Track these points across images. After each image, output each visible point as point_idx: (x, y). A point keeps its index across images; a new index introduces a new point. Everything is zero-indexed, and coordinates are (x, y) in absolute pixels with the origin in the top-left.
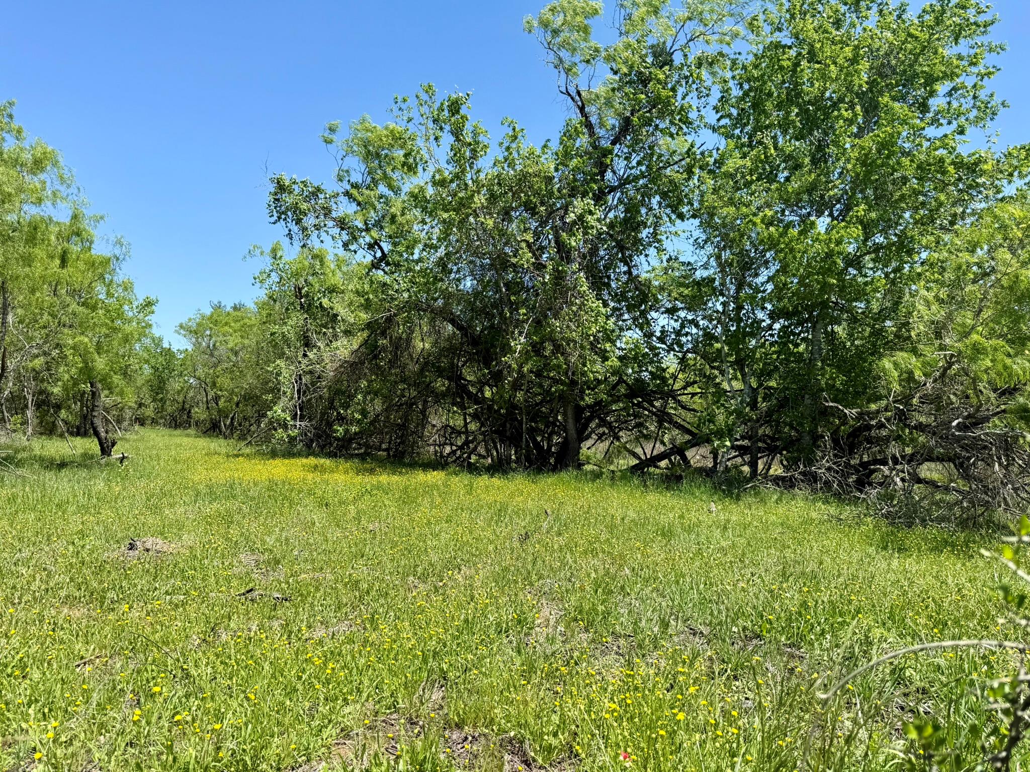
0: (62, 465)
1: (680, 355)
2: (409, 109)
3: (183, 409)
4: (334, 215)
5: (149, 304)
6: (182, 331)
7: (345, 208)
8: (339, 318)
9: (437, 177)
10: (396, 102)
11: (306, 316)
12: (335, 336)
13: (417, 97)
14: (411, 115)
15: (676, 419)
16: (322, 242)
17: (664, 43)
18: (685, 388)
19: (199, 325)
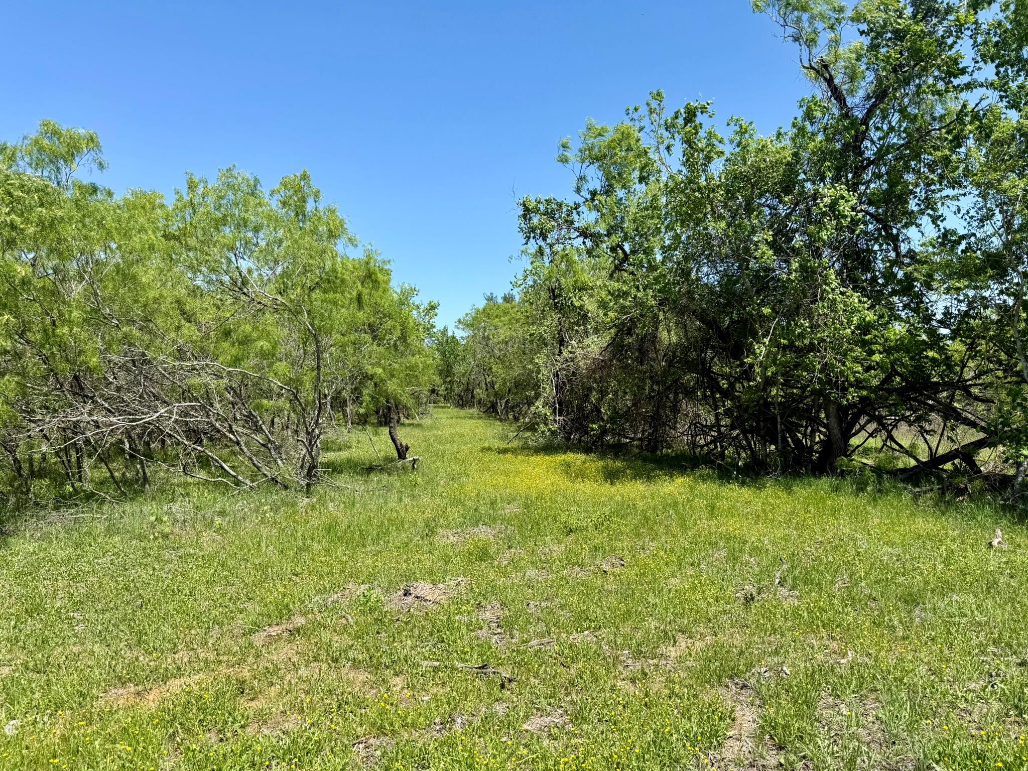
0: (370, 469)
1: (968, 341)
2: (640, 118)
3: (468, 389)
4: (576, 225)
5: (433, 308)
6: (461, 326)
7: (587, 218)
8: (589, 315)
9: (671, 184)
10: (628, 114)
11: (559, 316)
12: (586, 333)
13: (648, 104)
14: (642, 125)
15: (964, 414)
18: (977, 377)
19: (475, 319)
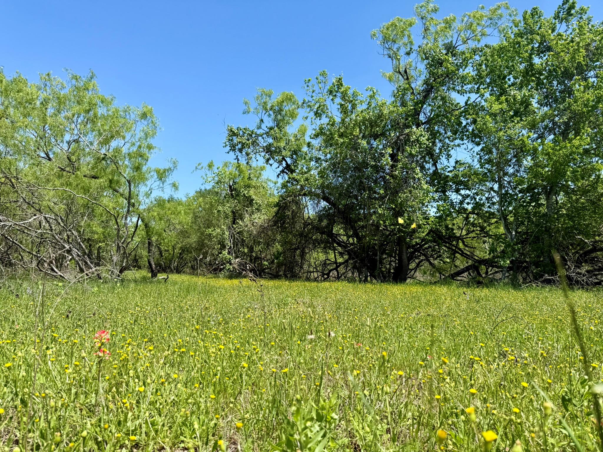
1: (465, 216)
2: (313, 86)
8: (254, 202)
12: (253, 213)
13: (317, 78)
16: (257, 160)
17: (451, 42)
18: (467, 234)
